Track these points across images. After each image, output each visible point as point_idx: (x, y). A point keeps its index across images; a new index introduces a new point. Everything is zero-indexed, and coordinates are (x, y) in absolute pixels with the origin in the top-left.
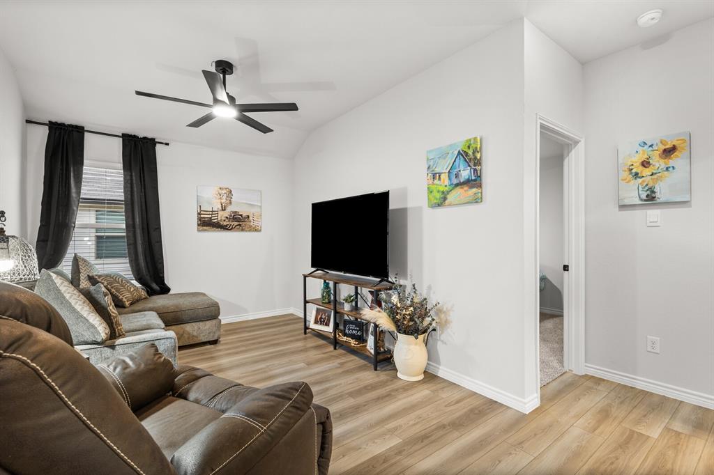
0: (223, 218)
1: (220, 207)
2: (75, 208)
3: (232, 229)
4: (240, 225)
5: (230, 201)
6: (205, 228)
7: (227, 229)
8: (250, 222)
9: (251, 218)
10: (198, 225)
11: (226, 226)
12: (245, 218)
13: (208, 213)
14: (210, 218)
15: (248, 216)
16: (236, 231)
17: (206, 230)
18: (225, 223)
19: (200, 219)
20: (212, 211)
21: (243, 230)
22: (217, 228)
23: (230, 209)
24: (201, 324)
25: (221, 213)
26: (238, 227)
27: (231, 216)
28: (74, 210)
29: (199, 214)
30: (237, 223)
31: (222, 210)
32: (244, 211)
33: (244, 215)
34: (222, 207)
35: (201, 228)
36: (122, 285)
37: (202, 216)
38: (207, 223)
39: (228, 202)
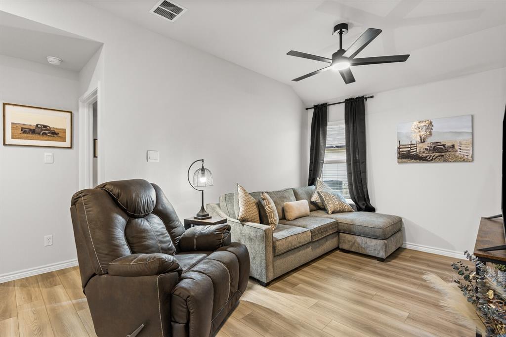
0: (422, 150)
1: (419, 140)
2: (323, 152)
3: (432, 160)
4: (442, 156)
5: (430, 132)
6: (404, 160)
7: (427, 160)
8: (456, 151)
9: (457, 147)
10: (398, 158)
11: (426, 157)
12: (449, 148)
13: (407, 146)
14: (409, 151)
15: (453, 146)
16: (438, 162)
17: (404, 162)
18: (424, 155)
19: (399, 153)
20: (411, 145)
21: (445, 161)
22: (415, 159)
23: (430, 141)
24: (368, 240)
25: (420, 145)
26: (440, 158)
27: (431, 147)
28: (321, 153)
29: (399, 148)
30: (438, 154)
31: (421, 142)
32: (447, 141)
33: (447, 145)
34: (421, 140)
35: (400, 160)
36: (331, 200)
37: (401, 150)
38: (407, 155)
39: (428, 133)
